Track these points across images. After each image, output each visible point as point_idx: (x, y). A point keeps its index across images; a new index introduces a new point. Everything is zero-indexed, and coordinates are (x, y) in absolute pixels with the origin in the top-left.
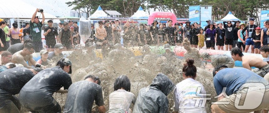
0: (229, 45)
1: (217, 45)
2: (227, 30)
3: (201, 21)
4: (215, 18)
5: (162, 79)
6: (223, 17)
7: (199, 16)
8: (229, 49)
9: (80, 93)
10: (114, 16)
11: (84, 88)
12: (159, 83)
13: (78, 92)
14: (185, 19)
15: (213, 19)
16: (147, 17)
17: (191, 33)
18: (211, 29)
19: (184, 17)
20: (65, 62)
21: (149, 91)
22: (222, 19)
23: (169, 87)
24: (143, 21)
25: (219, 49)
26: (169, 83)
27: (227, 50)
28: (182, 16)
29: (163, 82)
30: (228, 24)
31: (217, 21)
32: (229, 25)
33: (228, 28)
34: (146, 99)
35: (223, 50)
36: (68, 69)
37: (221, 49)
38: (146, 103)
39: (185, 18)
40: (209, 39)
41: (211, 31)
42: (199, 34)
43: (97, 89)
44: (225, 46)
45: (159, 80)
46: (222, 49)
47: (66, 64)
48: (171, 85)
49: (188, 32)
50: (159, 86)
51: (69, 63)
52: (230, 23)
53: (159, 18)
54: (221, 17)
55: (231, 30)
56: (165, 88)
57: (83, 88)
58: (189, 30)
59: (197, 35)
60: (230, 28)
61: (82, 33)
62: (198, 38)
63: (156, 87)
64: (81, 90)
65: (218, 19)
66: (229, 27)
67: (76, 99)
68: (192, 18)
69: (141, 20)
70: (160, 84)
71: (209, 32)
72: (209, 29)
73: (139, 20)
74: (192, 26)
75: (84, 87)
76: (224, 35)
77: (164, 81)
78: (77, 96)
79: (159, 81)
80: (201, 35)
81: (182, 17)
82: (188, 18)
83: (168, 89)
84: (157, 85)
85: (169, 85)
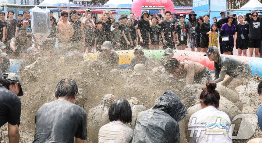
0: (254, 48)
1: (237, 48)
2: (253, 25)
3: (210, 11)
4: (230, 5)
5: (171, 99)
6: (244, 4)
7: (208, 3)
8: (254, 53)
9: (58, 120)
10: (78, 3)
11: (64, 113)
12: (167, 103)
13: (56, 119)
14: (186, 8)
15: (228, 8)
16: (131, 5)
17: (197, 30)
18: (229, 24)
19: (185, 4)
20: (9, 79)
21: (154, 116)
22: (241, 8)
23: (180, 111)
24: (124, 11)
25: (240, 54)
26: (181, 106)
27: (251, 55)
28: (182, 3)
29: (173, 103)
30: (254, 16)
31: (234, 10)
32: (255, 18)
33: (254, 23)
34: (150, 129)
35: (246, 56)
36: (17, 90)
37: (242, 54)
38: (150, 135)
39: (186, 6)
40: (225, 39)
41: (229, 27)
42: (210, 32)
43: (82, 115)
44: (248, 50)
45: (168, 99)
46: (245, 54)
47: (10, 82)
48: (183, 109)
49: (194, 28)
50: (167, 109)
51: (15, 79)
52: (256, 16)
53: (147, 7)
54: (239, 4)
55: (259, 25)
56: (176, 113)
57: (62, 113)
58: (195, 26)
59: (207, 33)
60: (256, 23)
61: (37, 31)
62: (208, 38)
63: (163, 110)
64: (60, 116)
65: (235, 7)
66: (256, 21)
67: (53, 130)
68: (197, 6)
69: (121, 9)
70: (169, 106)
71: (227, 29)
72: (227, 25)
73: (117, 9)
74: (199, 19)
75: (63, 111)
76: (248, 33)
77: (175, 102)
78: (55, 124)
79: (167, 101)
80: (213, 33)
81: (181, 5)
82: (191, 6)
83: (178, 114)
84: (164, 106)
85: (181, 108)
